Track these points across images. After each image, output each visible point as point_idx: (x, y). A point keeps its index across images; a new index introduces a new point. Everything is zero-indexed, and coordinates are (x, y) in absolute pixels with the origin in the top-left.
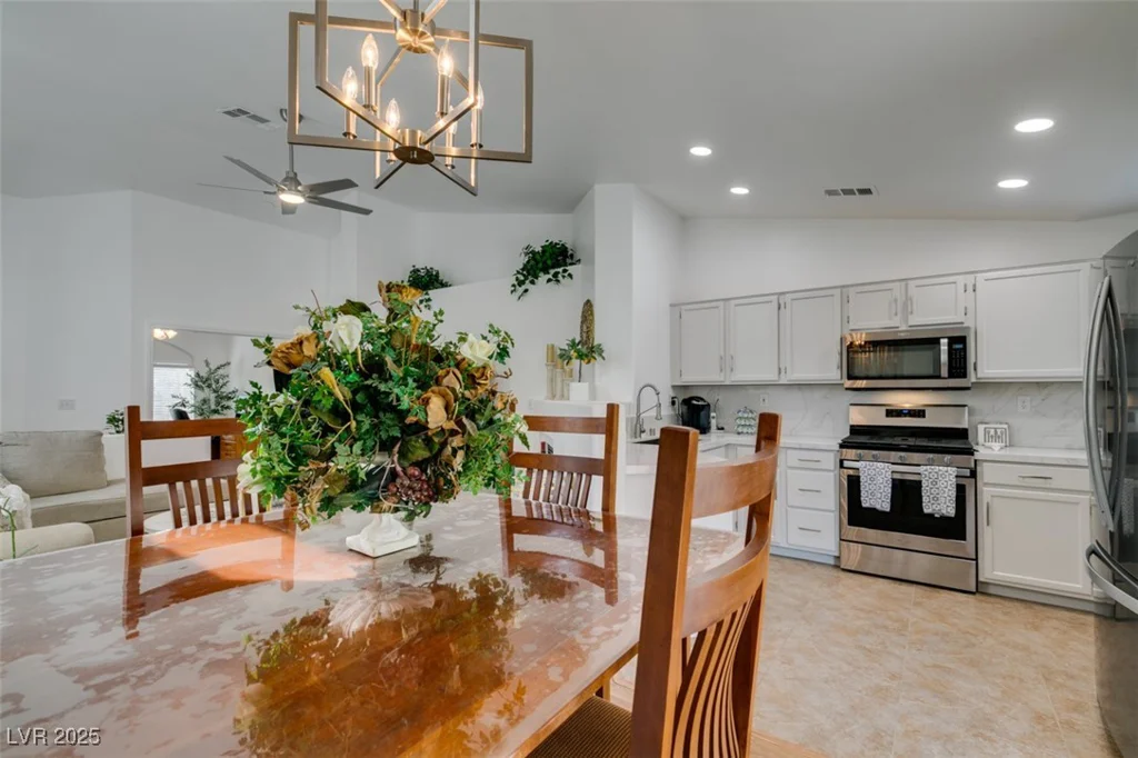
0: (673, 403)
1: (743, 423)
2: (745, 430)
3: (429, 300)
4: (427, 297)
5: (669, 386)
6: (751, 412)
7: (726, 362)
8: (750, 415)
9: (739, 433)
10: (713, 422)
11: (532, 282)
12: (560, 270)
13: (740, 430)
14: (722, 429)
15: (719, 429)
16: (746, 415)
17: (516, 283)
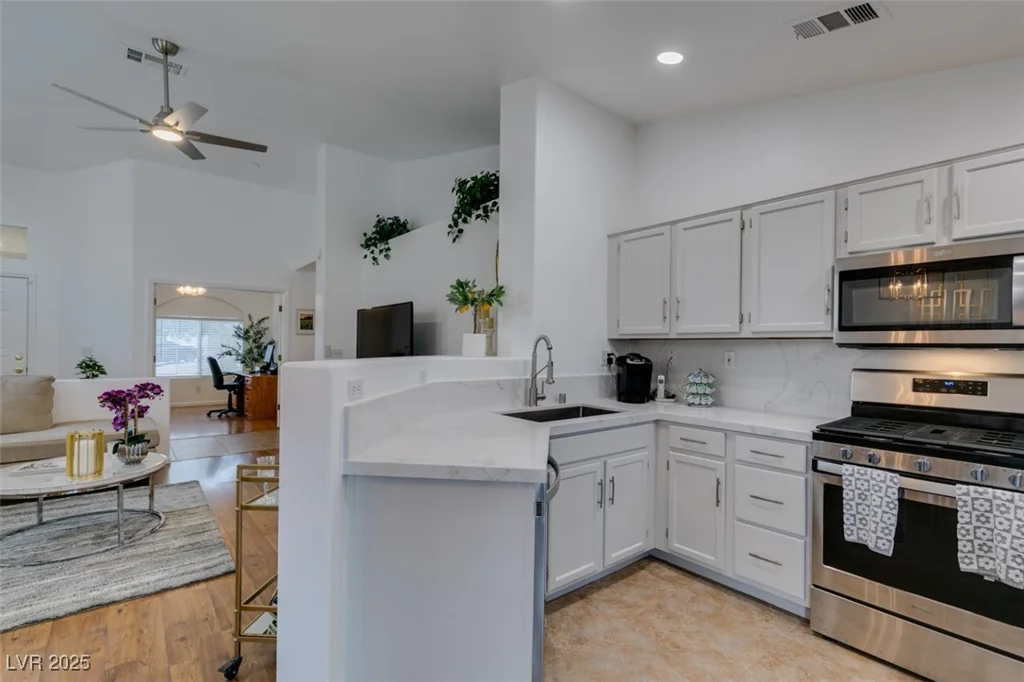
0: (610, 361)
1: (694, 389)
2: (697, 400)
3: (389, 249)
4: (387, 246)
5: (606, 338)
6: (706, 376)
7: (670, 308)
8: (705, 381)
9: (690, 405)
10: (661, 388)
11: (465, 221)
12: (490, 204)
13: (690, 399)
14: (673, 396)
15: (667, 397)
16: (698, 380)
17: (452, 223)
